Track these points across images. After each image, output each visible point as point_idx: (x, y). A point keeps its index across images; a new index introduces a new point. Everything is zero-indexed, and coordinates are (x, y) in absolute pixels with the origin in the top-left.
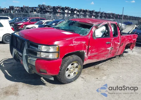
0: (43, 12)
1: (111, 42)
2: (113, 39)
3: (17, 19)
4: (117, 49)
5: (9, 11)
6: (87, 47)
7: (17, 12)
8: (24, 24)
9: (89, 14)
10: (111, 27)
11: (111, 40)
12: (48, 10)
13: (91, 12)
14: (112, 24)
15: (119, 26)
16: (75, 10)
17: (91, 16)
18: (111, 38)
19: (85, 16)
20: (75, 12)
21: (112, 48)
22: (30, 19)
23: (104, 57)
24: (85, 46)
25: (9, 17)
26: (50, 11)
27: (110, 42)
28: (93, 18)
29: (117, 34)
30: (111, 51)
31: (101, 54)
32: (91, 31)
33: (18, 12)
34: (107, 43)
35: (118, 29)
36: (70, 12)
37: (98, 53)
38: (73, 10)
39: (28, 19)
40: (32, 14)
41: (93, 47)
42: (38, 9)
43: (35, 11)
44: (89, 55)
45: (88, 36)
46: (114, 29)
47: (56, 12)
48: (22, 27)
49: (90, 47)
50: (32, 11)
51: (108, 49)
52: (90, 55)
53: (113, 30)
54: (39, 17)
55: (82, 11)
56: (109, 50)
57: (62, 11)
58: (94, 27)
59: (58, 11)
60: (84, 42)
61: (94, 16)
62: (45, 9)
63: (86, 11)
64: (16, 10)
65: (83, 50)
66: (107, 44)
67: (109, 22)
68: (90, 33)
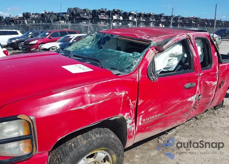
0: (75, 20)
1: (197, 82)
2: (201, 74)
3: (31, 33)
4: (210, 96)
5: (21, 21)
6: (132, 104)
7: (34, 22)
8: (40, 42)
9: (154, 20)
10: (197, 45)
11: (197, 77)
12: (84, 17)
13: (158, 17)
14: (197, 38)
15: (215, 43)
16: (130, 14)
17: (157, 24)
18: (197, 72)
19: (147, 23)
20: (130, 18)
21: (199, 96)
22: (50, 33)
23: (179, 119)
24: (126, 103)
25: (18, 32)
26: (87, 17)
27: (194, 84)
28: (161, 26)
29: (210, 62)
30: (196, 102)
31: (171, 116)
32: (144, 59)
33: (37, 21)
34: (187, 85)
35: (212, 48)
36: (121, 18)
37: (166, 114)
38: (126, 16)
39: (47, 34)
40: (57, 24)
41: (149, 100)
42: (68, 15)
43: (63, 18)
44: (140, 124)
45: (134, 75)
46: (203, 50)
47: (98, 19)
48: (37, 48)
49: (140, 102)
50: (58, 20)
51: (190, 99)
52: (142, 122)
53: (200, 53)
54: (68, 28)
55: (143, 15)
56: (191, 102)
57: (107, 16)
58: (151, 50)
59: (100, 17)
60: (123, 94)
61: (163, 23)
62: (78, 15)
63: (150, 15)
64: (33, 19)
65: (121, 115)
66: (187, 89)
67: (191, 34)
68: (139, 67)
